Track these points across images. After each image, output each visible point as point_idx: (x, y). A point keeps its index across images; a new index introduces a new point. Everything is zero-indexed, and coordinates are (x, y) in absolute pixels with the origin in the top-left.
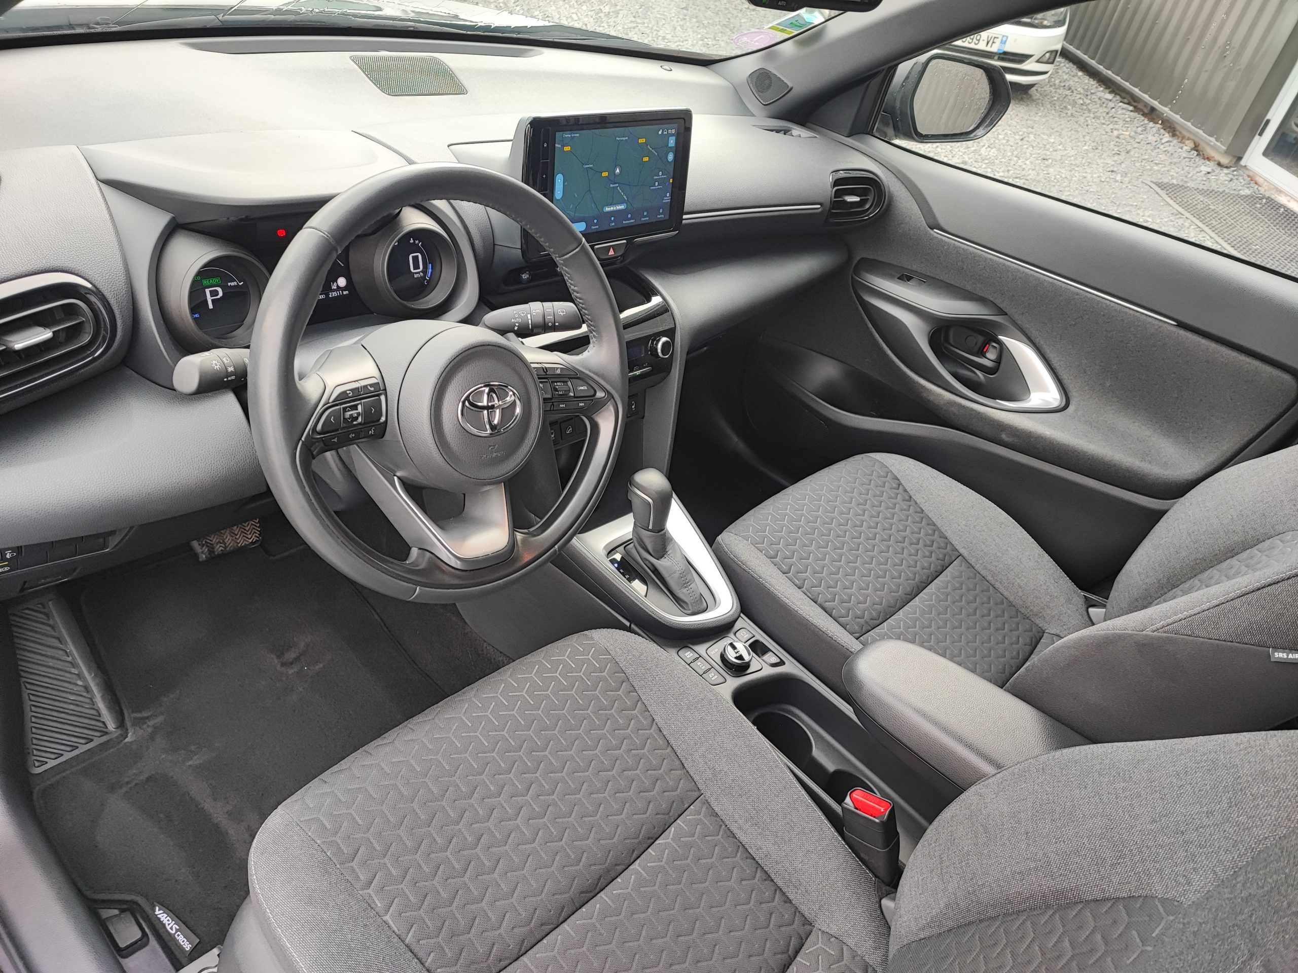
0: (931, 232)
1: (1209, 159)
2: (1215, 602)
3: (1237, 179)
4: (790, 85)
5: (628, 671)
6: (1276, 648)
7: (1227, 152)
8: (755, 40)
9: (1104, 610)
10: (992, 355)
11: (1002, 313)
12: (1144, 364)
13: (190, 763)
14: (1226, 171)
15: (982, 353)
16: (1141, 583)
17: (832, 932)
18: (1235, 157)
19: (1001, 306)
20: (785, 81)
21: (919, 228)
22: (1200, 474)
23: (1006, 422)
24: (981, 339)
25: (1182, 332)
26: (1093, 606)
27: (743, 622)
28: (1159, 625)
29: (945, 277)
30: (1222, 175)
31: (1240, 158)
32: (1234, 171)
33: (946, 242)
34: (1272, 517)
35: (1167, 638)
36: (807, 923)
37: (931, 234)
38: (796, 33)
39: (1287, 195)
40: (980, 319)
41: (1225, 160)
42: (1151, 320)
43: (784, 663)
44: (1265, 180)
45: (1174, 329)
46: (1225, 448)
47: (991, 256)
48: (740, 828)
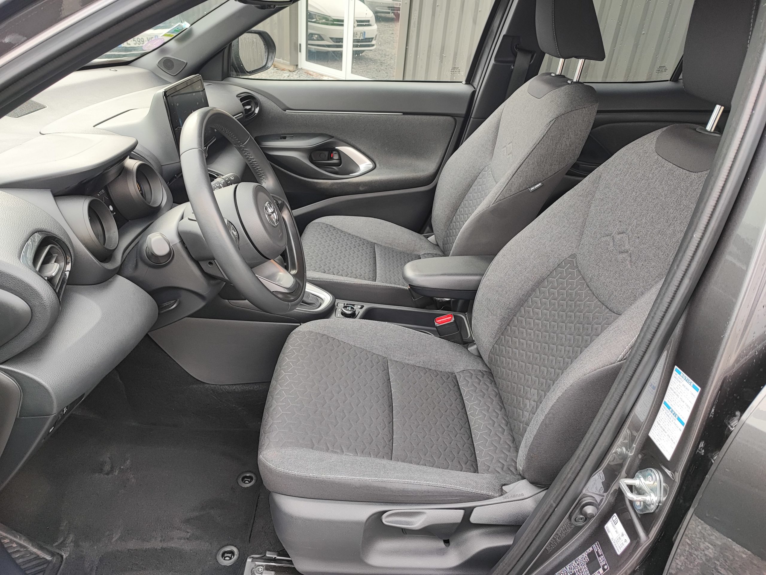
0: (285, 112)
1: (283, 70)
2: (506, 184)
3: (302, 75)
4: (185, 62)
5: (326, 333)
6: (530, 188)
7: (291, 64)
8: (154, 44)
9: (434, 236)
10: (336, 157)
11: (332, 137)
12: (397, 135)
13: (114, 539)
14: (295, 73)
15: (331, 158)
16: (444, 215)
17: (462, 370)
18: (294, 65)
19: (330, 134)
20: (182, 60)
21: (279, 112)
22: (437, 168)
23: (360, 181)
24: (326, 153)
25: (406, 116)
26: (428, 237)
27: (337, 301)
28: (493, 201)
29: (300, 131)
30: (294, 75)
31: (297, 65)
32: (298, 72)
33: (294, 115)
34: (476, 166)
35: (498, 204)
36: (452, 373)
37: (286, 114)
38: (175, 35)
39: (326, 76)
40: (324, 143)
41: (291, 68)
42: (393, 116)
43: (364, 306)
44: (313, 72)
45: (403, 116)
46: (440, 154)
47: (318, 114)
48: (409, 360)
